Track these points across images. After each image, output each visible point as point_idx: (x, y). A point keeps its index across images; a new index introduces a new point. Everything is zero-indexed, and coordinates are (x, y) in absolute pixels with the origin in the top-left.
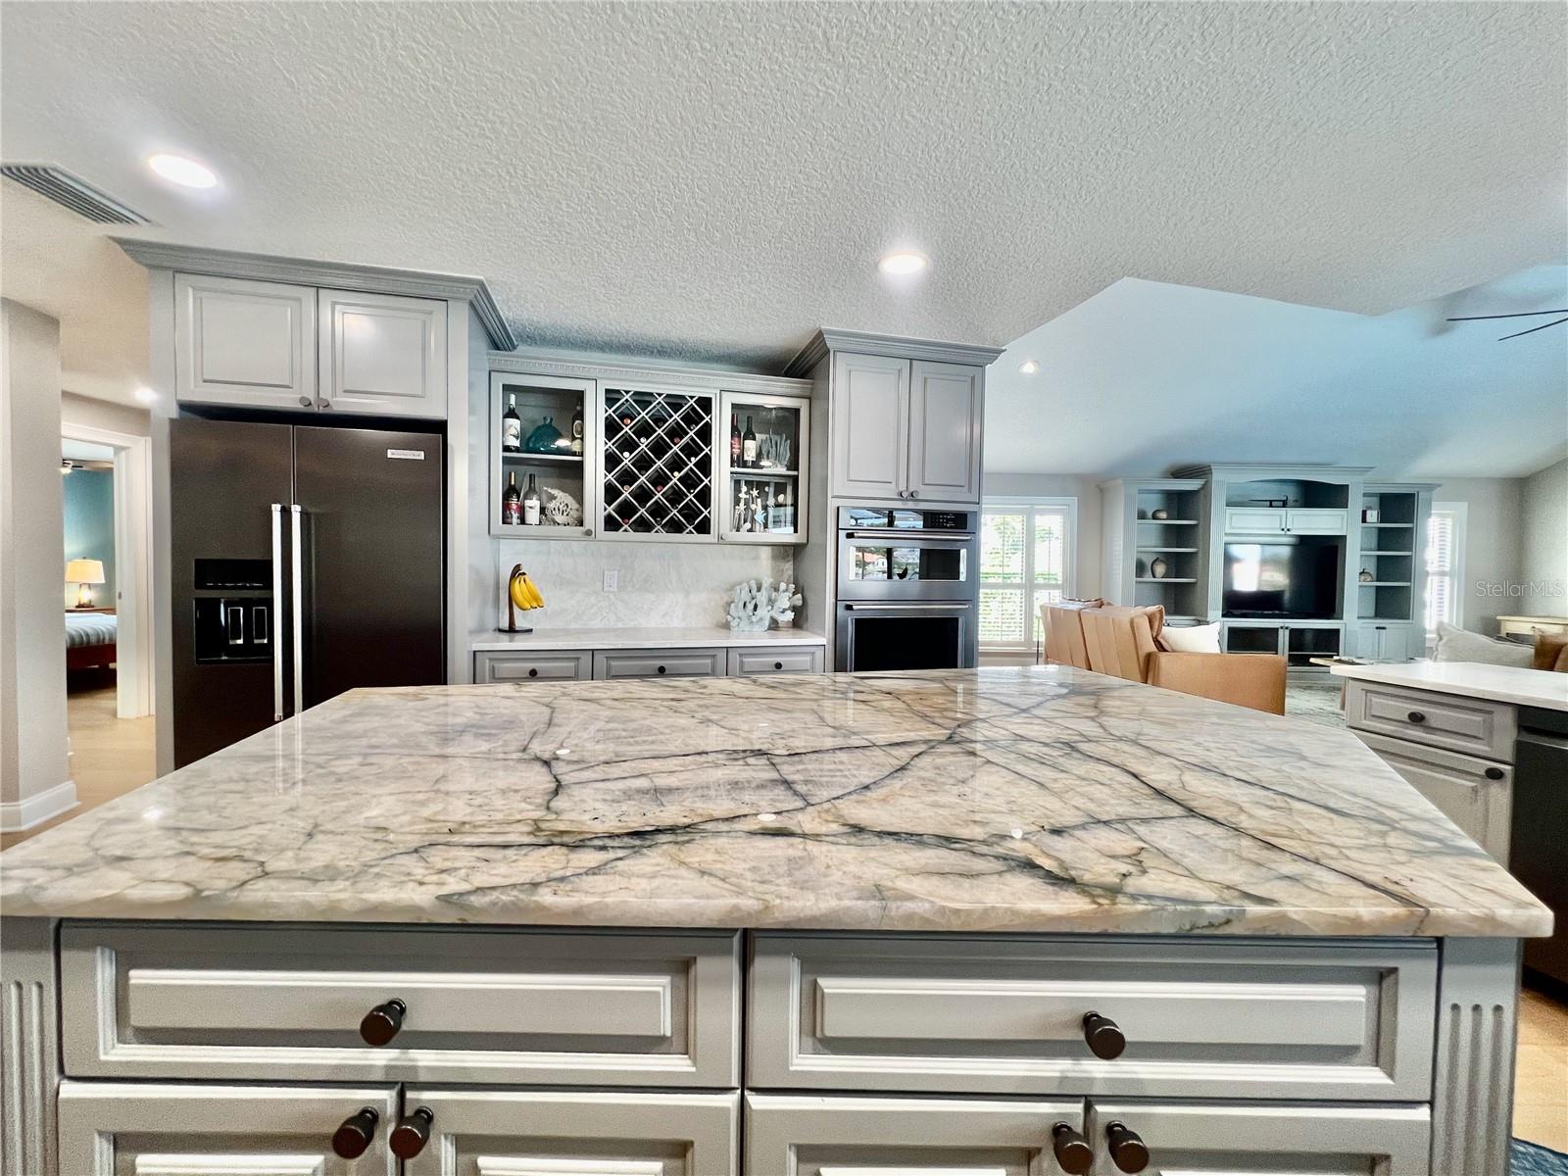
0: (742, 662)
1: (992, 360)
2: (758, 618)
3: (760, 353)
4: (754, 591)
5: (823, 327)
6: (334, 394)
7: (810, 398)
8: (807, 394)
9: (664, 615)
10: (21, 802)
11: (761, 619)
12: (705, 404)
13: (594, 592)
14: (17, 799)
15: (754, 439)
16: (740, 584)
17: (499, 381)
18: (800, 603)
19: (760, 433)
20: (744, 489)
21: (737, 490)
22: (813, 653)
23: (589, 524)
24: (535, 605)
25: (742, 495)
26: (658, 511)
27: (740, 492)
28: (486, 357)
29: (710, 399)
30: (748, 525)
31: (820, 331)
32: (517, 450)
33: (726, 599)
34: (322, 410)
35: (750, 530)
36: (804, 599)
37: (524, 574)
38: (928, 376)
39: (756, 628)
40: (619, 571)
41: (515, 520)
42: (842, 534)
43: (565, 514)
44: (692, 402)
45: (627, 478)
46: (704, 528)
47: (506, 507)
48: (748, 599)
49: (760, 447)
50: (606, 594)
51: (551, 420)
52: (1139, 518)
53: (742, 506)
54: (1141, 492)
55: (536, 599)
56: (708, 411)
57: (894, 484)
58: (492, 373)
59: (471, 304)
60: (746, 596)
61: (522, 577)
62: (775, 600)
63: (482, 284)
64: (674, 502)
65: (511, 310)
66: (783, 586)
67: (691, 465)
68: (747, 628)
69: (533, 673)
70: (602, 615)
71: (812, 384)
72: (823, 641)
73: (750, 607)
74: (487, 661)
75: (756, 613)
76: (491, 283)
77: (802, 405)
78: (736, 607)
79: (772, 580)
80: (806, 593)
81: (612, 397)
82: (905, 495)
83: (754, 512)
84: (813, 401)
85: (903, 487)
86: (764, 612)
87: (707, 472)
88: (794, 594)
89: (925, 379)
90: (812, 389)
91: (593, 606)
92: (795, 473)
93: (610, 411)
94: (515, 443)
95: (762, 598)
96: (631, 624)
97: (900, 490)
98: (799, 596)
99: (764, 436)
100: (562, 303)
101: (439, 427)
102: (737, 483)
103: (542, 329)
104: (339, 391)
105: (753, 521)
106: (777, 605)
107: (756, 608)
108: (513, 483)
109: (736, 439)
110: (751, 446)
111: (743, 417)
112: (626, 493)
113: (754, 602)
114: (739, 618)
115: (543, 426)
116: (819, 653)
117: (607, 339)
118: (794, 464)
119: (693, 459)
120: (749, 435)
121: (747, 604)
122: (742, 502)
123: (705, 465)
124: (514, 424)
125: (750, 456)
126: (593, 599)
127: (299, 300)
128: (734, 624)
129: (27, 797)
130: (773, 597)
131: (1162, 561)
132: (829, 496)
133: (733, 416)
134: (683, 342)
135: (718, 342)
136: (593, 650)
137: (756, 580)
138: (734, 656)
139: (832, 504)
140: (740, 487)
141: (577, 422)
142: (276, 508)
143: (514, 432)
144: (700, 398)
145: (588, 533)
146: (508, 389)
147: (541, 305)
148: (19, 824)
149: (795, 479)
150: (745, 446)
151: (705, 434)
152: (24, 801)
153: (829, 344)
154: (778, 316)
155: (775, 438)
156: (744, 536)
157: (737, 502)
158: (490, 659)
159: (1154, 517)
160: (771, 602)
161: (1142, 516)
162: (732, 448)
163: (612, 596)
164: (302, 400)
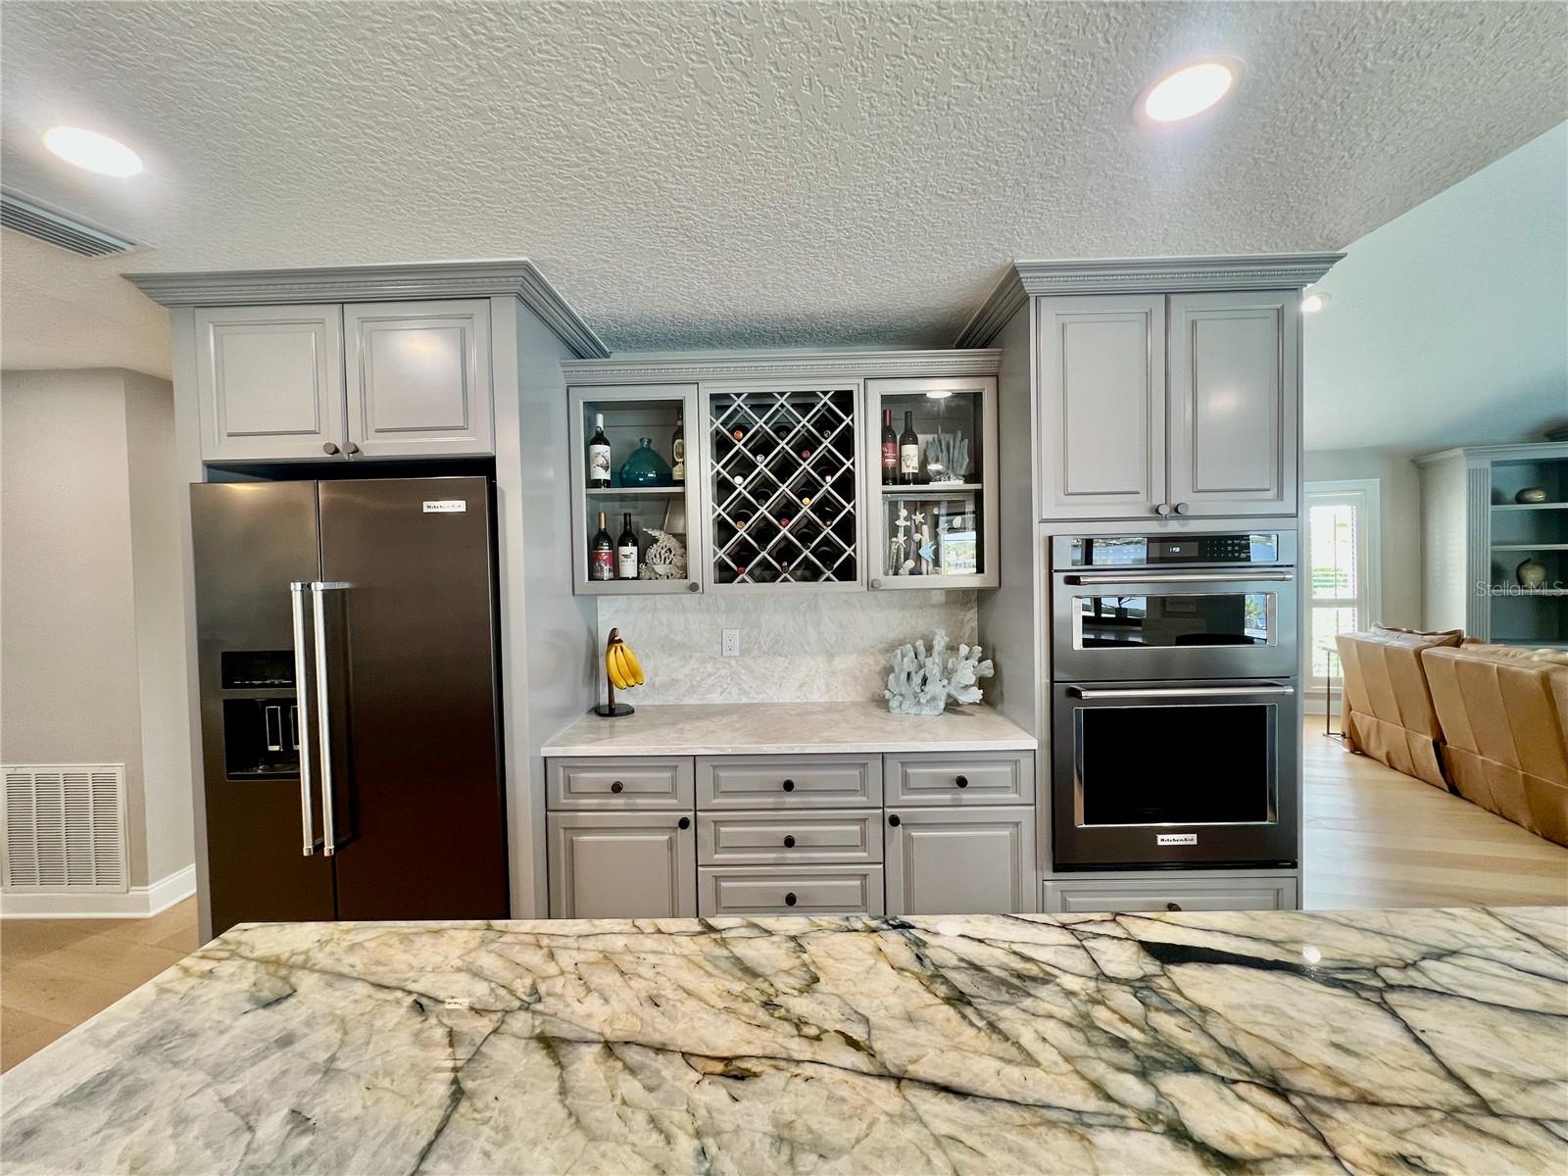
0: (905, 776)
1: (1316, 276)
2: (929, 697)
3: (921, 320)
4: (921, 657)
5: (1019, 261)
6: (365, 436)
7: (996, 376)
8: (992, 370)
9: (801, 686)
10: (149, 887)
11: (934, 698)
12: (844, 400)
13: (711, 658)
14: (147, 884)
15: (915, 442)
16: (902, 643)
17: (580, 397)
18: (990, 673)
19: (924, 433)
20: (903, 513)
21: (893, 515)
22: (1016, 762)
23: (694, 576)
24: (631, 682)
25: (901, 523)
26: (786, 553)
27: (898, 518)
28: (561, 369)
29: (851, 392)
30: (910, 564)
31: (1014, 268)
32: (608, 484)
33: (883, 662)
34: (352, 458)
35: (912, 573)
36: (995, 666)
37: (620, 641)
38: (1195, 316)
39: (927, 711)
40: (742, 629)
41: (606, 574)
42: (1059, 578)
43: (668, 562)
44: (826, 399)
45: (743, 511)
46: (847, 572)
47: (593, 558)
48: (912, 669)
49: (925, 454)
50: (726, 660)
51: (650, 441)
52: (1493, 503)
53: (901, 538)
54: (1495, 464)
55: (635, 673)
56: (848, 409)
57: (1142, 497)
58: (570, 389)
59: (519, 297)
60: (908, 664)
61: (618, 645)
62: (954, 671)
63: (526, 267)
64: (805, 539)
65: (587, 306)
66: (964, 649)
67: (827, 486)
68: (913, 711)
69: (617, 788)
70: (721, 686)
71: (1001, 354)
72: (1032, 743)
73: (917, 679)
74: (561, 769)
75: (926, 689)
76: (541, 264)
77: (986, 387)
78: (897, 679)
79: (947, 639)
80: (998, 657)
81: (719, 402)
82: (1164, 510)
83: (919, 545)
84: (1002, 380)
85: (1158, 498)
86: (937, 689)
87: (849, 495)
88: (980, 660)
89: (1194, 323)
90: (1000, 361)
91: (710, 675)
92: (977, 486)
93: (718, 423)
94: (602, 475)
95: (933, 666)
96: (759, 699)
97: (1156, 502)
98: (989, 662)
99: (930, 437)
100: (641, 283)
101: (485, 466)
102: (893, 507)
103: (629, 326)
104: (371, 432)
105: (919, 558)
106: (956, 678)
107: (925, 681)
108: (603, 527)
109: (890, 445)
110: (911, 452)
111: (898, 413)
112: (742, 531)
113: (922, 672)
114: (901, 695)
115: (639, 450)
116: (1026, 764)
117: (711, 328)
118: (975, 475)
119: (828, 478)
120: (910, 437)
121: (913, 674)
122: (902, 530)
123: (846, 485)
124: (602, 451)
125: (911, 466)
126: (710, 667)
127: (322, 322)
128: (894, 704)
129: (154, 882)
130: (950, 665)
131: (1535, 564)
132: (1035, 520)
133: (884, 413)
134: (811, 318)
135: (859, 311)
136: (695, 756)
137: (923, 637)
138: (894, 768)
139: (1040, 532)
140: (898, 510)
141: (677, 441)
142: (296, 588)
143: (601, 460)
144: (836, 392)
145: (694, 588)
146: (592, 407)
147: (615, 289)
148: (148, 909)
149: (978, 496)
150: (904, 453)
151: (846, 443)
152: (153, 885)
153: (1028, 287)
154: (945, 253)
155: (946, 438)
156: (905, 581)
157: (893, 531)
158: (564, 767)
159: (1520, 499)
160: (948, 673)
161: (1497, 499)
162: (884, 457)
163: (733, 662)
164: (326, 447)
